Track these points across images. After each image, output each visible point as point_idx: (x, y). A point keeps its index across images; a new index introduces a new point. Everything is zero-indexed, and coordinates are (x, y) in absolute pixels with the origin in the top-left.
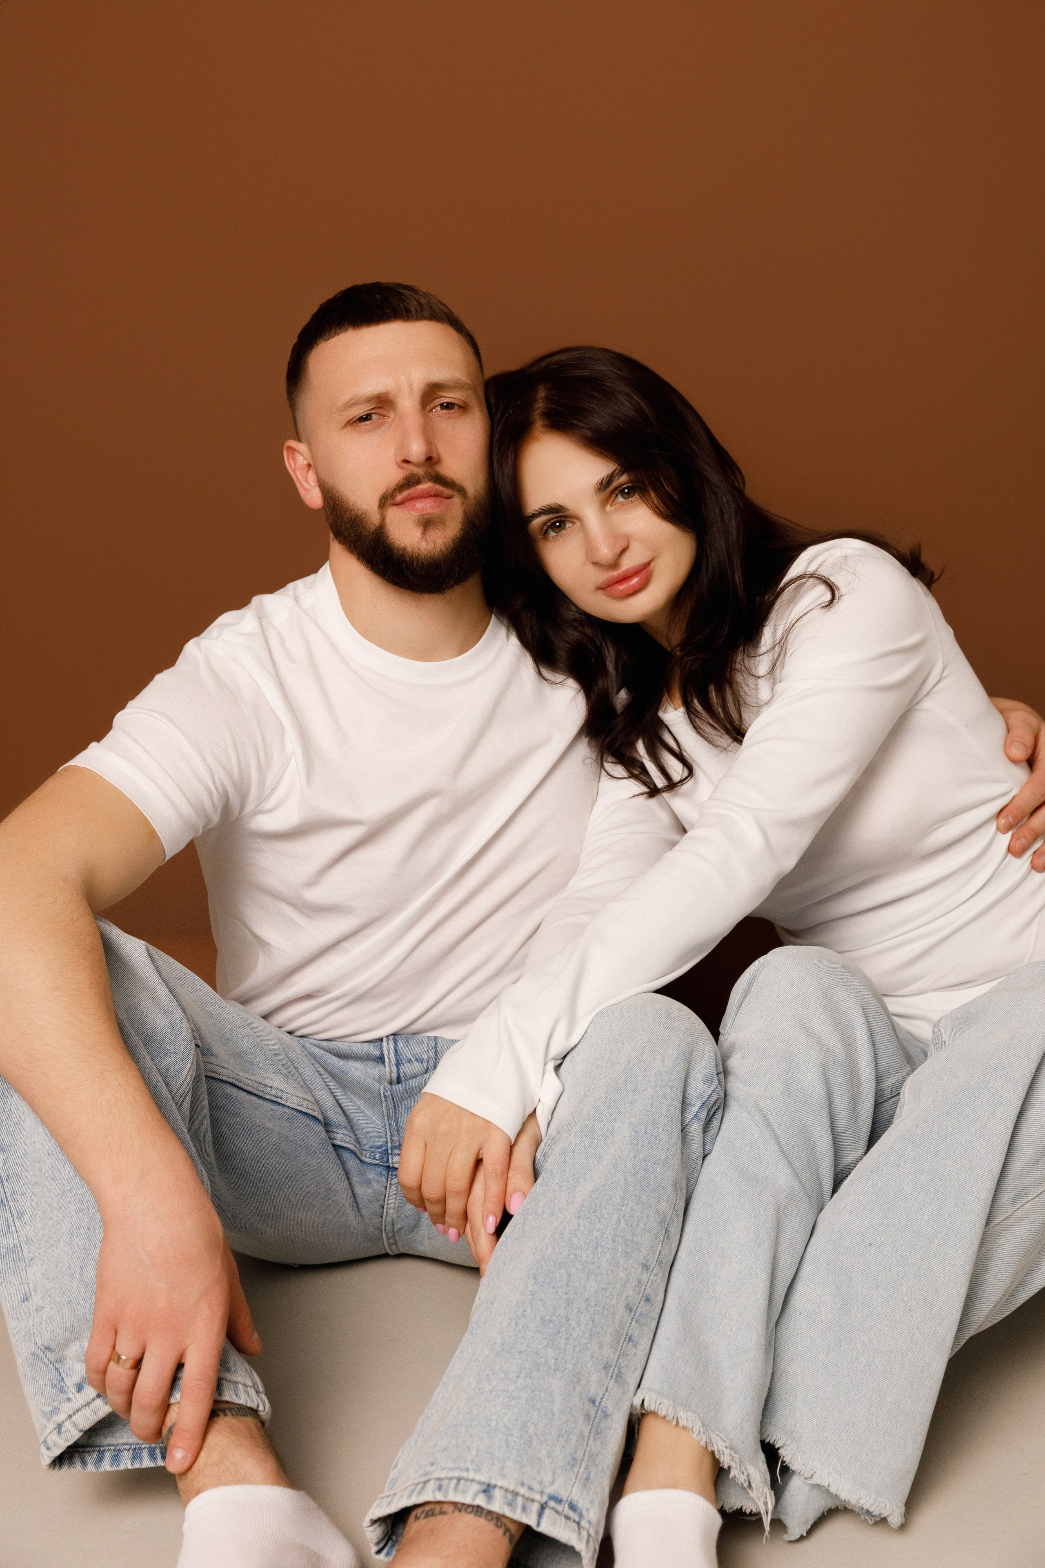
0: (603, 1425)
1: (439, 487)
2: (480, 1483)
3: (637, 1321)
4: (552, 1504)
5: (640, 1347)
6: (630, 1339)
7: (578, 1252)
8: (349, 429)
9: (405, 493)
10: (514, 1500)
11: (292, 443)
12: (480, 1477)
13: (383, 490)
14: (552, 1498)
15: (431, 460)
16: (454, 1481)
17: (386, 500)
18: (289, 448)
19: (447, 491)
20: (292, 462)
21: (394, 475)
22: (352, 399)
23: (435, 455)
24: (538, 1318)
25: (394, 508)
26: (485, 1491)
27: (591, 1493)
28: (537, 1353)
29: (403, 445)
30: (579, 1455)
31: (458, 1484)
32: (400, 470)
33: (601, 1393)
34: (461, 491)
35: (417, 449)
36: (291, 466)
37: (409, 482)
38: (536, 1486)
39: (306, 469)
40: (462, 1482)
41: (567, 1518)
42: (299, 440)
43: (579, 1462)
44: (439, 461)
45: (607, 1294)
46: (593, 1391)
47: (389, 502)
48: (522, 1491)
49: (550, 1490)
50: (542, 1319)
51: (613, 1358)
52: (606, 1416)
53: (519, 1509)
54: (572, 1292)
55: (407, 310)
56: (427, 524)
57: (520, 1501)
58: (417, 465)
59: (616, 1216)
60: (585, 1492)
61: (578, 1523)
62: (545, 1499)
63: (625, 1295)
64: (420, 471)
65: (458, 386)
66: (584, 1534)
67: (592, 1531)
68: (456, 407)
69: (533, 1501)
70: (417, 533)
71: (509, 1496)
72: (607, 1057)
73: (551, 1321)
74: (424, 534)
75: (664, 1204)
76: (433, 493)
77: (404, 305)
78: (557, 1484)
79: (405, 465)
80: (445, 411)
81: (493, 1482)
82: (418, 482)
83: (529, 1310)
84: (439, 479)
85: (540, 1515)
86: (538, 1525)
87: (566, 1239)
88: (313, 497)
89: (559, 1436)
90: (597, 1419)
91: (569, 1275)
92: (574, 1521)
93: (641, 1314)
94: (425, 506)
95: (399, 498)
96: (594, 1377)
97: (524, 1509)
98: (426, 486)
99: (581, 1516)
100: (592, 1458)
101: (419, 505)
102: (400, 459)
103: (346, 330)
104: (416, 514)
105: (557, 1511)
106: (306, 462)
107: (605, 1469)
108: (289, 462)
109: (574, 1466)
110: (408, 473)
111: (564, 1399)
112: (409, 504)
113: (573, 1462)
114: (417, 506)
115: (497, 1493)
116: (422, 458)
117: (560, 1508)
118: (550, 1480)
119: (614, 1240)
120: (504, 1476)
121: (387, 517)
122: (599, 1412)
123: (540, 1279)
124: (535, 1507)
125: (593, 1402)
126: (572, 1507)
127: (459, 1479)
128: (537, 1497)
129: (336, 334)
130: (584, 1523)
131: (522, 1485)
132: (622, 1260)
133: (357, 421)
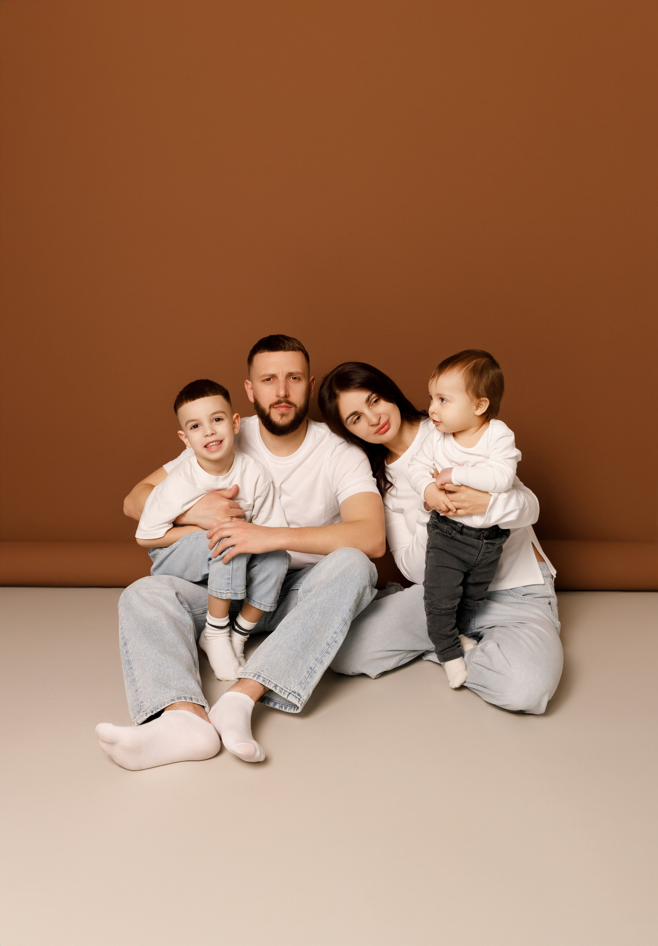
0: (313, 675)
1: (288, 405)
2: (275, 684)
3: (331, 648)
4: (292, 693)
5: (331, 655)
6: (328, 652)
7: (316, 625)
8: (263, 382)
9: (277, 405)
10: (282, 691)
11: (247, 381)
12: (274, 682)
13: (271, 403)
14: (293, 692)
15: (286, 396)
16: (268, 681)
17: (271, 406)
18: (246, 382)
19: (290, 406)
20: (247, 386)
21: (275, 399)
22: (265, 374)
23: (288, 395)
24: (301, 642)
25: (274, 409)
26: (275, 687)
27: (305, 692)
28: (299, 652)
29: (278, 391)
30: (303, 682)
31: (269, 682)
32: (277, 398)
33: (314, 666)
34: (295, 406)
35: (282, 393)
36: (246, 387)
37: (279, 402)
38: (289, 688)
39: (251, 389)
40: (270, 682)
41: (296, 697)
42: (250, 380)
43: (303, 683)
44: (289, 396)
45: (321, 640)
46: (311, 666)
47: (272, 407)
48: (284, 689)
49: (293, 690)
50: (302, 642)
51: (320, 657)
52: (315, 672)
53: (282, 694)
54: (312, 637)
55: (285, 348)
56: (282, 415)
57: (283, 691)
58: (282, 398)
59: (329, 618)
60: (303, 691)
61: (299, 700)
62: (291, 692)
63: (326, 640)
64: (282, 400)
65: (298, 373)
66: (301, 702)
67: (304, 702)
68: (297, 379)
69: (287, 692)
70: (279, 417)
71: (281, 689)
72: (340, 565)
73: (304, 644)
74: (281, 418)
75: (345, 615)
76: (286, 406)
77: (284, 346)
78: (295, 688)
79: (278, 397)
80: (294, 380)
81: (278, 685)
82: (281, 403)
83: (299, 638)
84: (288, 402)
85: (288, 696)
86: (287, 698)
87: (314, 620)
88: (252, 399)
89: (297, 676)
90: (312, 673)
91: (313, 632)
92: (298, 698)
93: (333, 646)
94: (283, 410)
95: (275, 406)
96: (312, 662)
97: (284, 693)
98: (283, 404)
99: (301, 697)
100: (308, 683)
101: (281, 409)
102: (277, 395)
103: (266, 352)
104: (280, 412)
105: (293, 695)
106: (251, 387)
107: (311, 686)
108: (246, 386)
109: (301, 684)
110: (279, 399)
111: (301, 667)
112: (278, 408)
113: (301, 683)
114: (280, 409)
115: (278, 688)
116: (283, 396)
117: (295, 695)
118: (293, 687)
119: (326, 625)
120: (281, 684)
121: (271, 411)
122: (313, 671)
123: (304, 630)
124: (287, 693)
125: (311, 668)
126: (299, 695)
127: (269, 681)
128: (288, 691)
129: (263, 352)
130: (301, 699)
131: (285, 687)
132: (327, 631)
133: (266, 380)
